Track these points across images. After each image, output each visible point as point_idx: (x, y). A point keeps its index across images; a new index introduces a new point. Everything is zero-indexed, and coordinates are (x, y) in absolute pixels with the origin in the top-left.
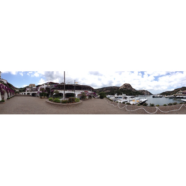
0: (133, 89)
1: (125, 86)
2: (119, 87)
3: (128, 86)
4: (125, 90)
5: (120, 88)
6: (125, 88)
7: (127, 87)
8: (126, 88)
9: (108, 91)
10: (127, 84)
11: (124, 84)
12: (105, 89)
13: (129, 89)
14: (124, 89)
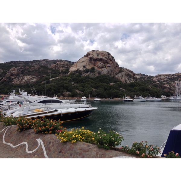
0: (121, 70)
1: (91, 59)
2: (71, 64)
3: (101, 60)
4: (88, 77)
5: (73, 69)
6: (89, 67)
7: (99, 64)
8: (93, 70)
9: (27, 78)
10: (98, 53)
11: (88, 54)
12: (14, 71)
13: (104, 71)
14: (87, 71)
